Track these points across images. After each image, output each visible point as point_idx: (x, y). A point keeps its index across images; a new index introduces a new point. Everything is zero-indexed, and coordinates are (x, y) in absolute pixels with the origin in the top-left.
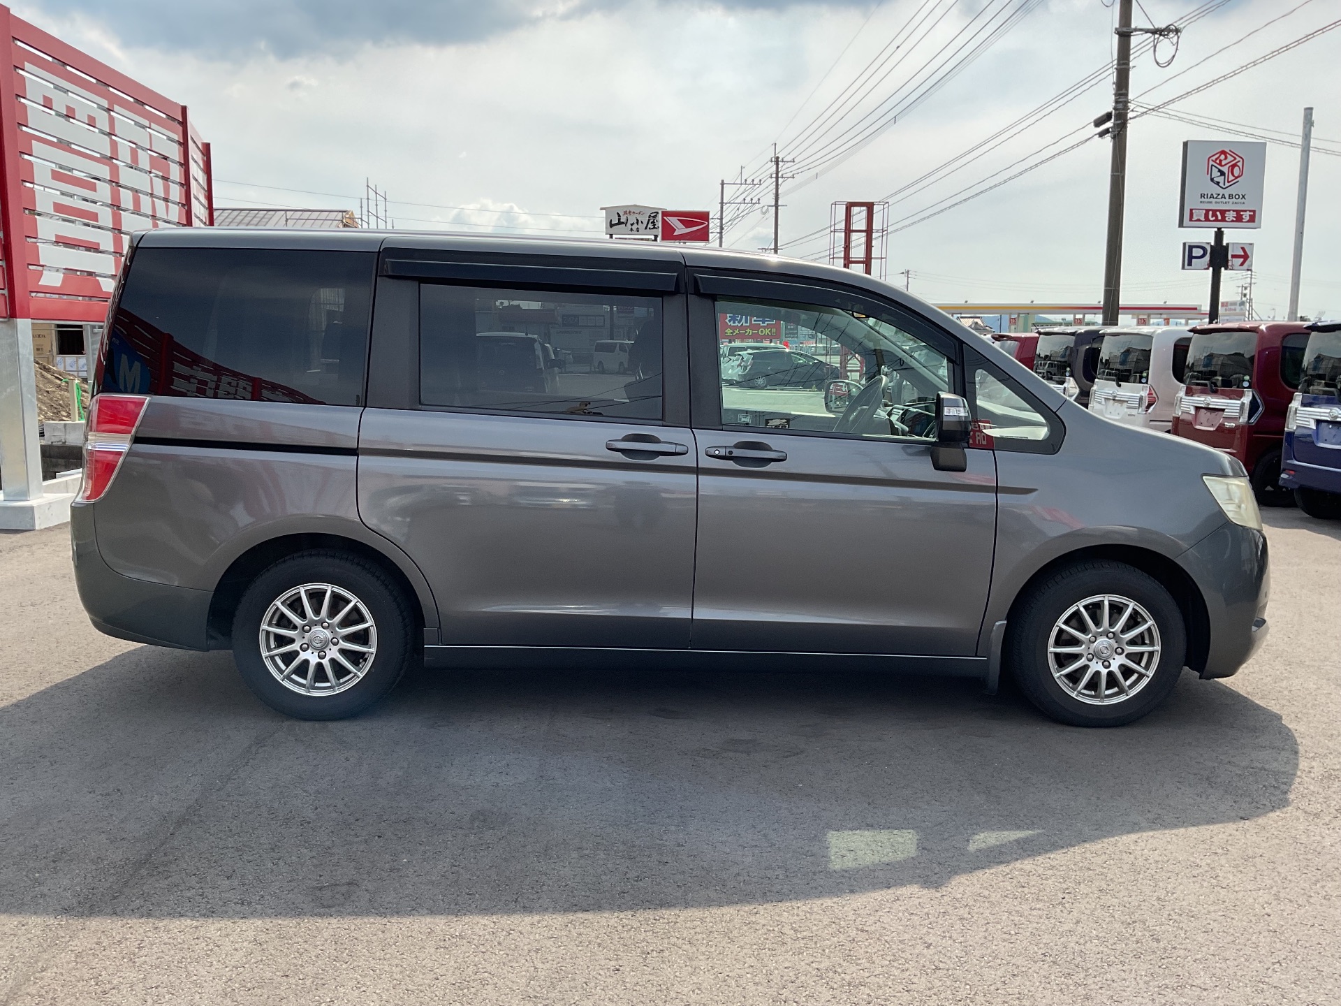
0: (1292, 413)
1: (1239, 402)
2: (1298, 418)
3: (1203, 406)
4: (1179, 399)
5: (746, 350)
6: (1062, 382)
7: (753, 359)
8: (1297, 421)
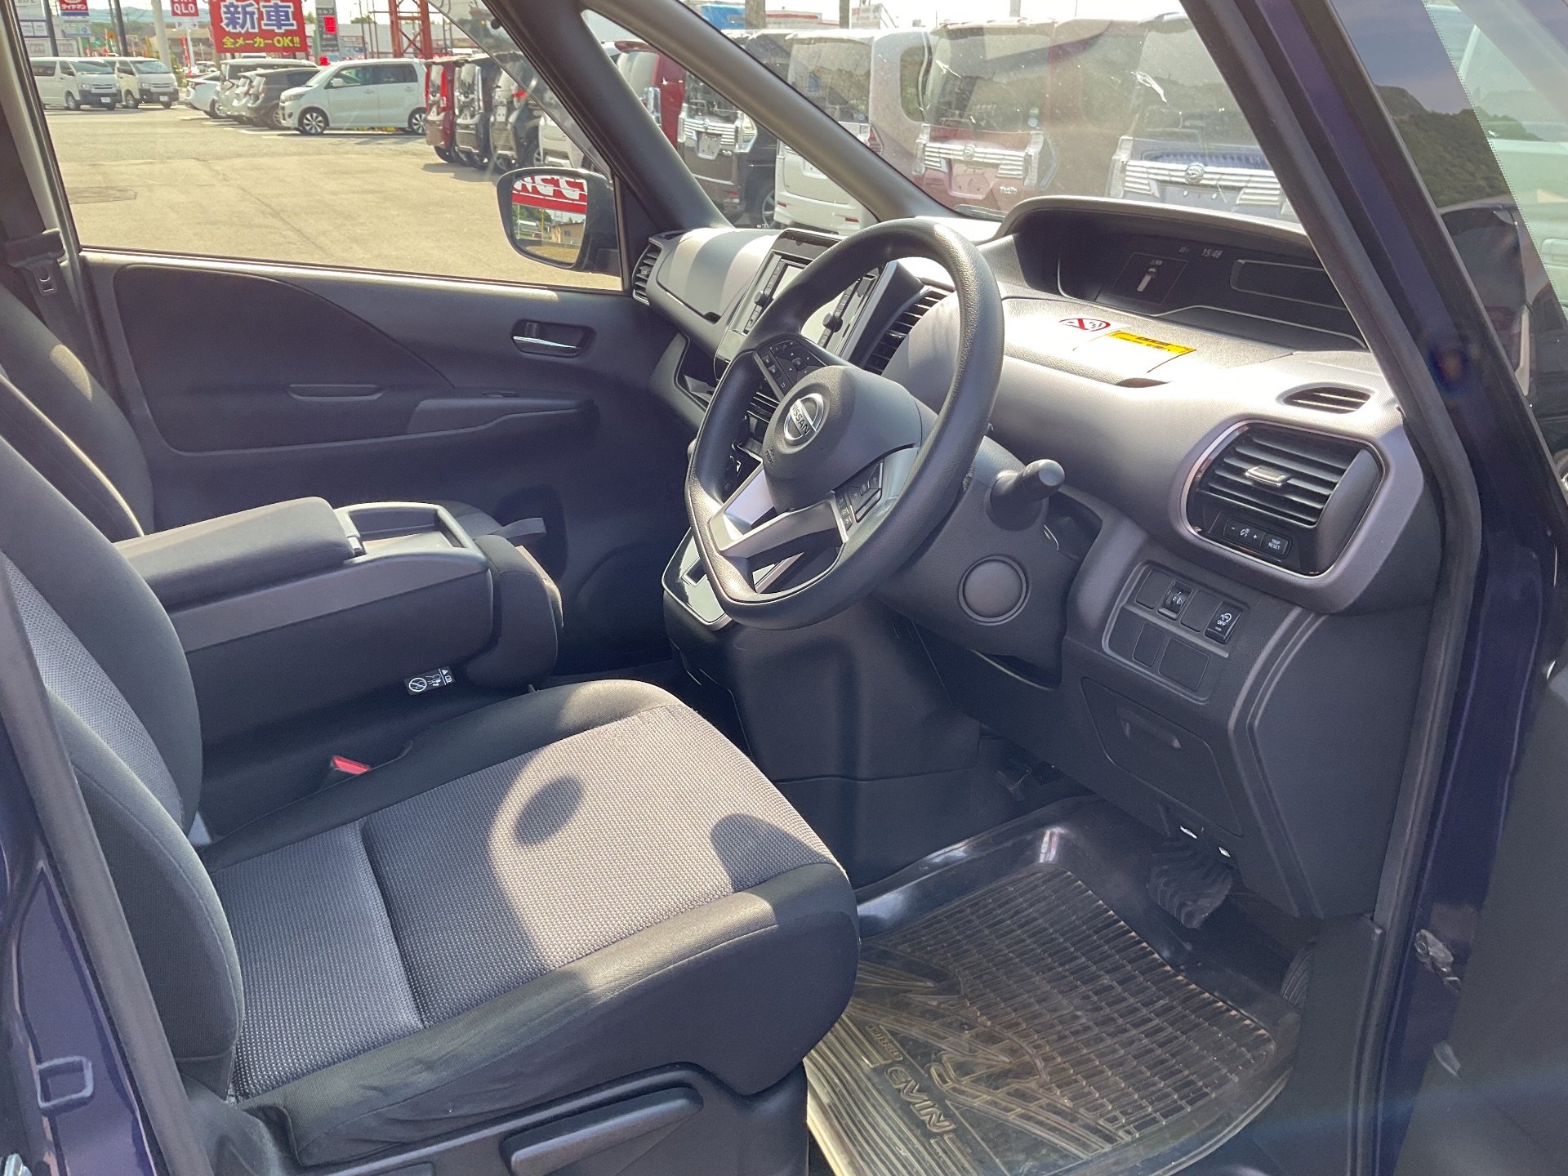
0: (1117, 172)
1: (1022, 154)
2: (1127, 179)
3: (962, 158)
4: (922, 146)
5: (255, 70)
6: (730, 119)
7: (266, 83)
8: (1127, 184)
